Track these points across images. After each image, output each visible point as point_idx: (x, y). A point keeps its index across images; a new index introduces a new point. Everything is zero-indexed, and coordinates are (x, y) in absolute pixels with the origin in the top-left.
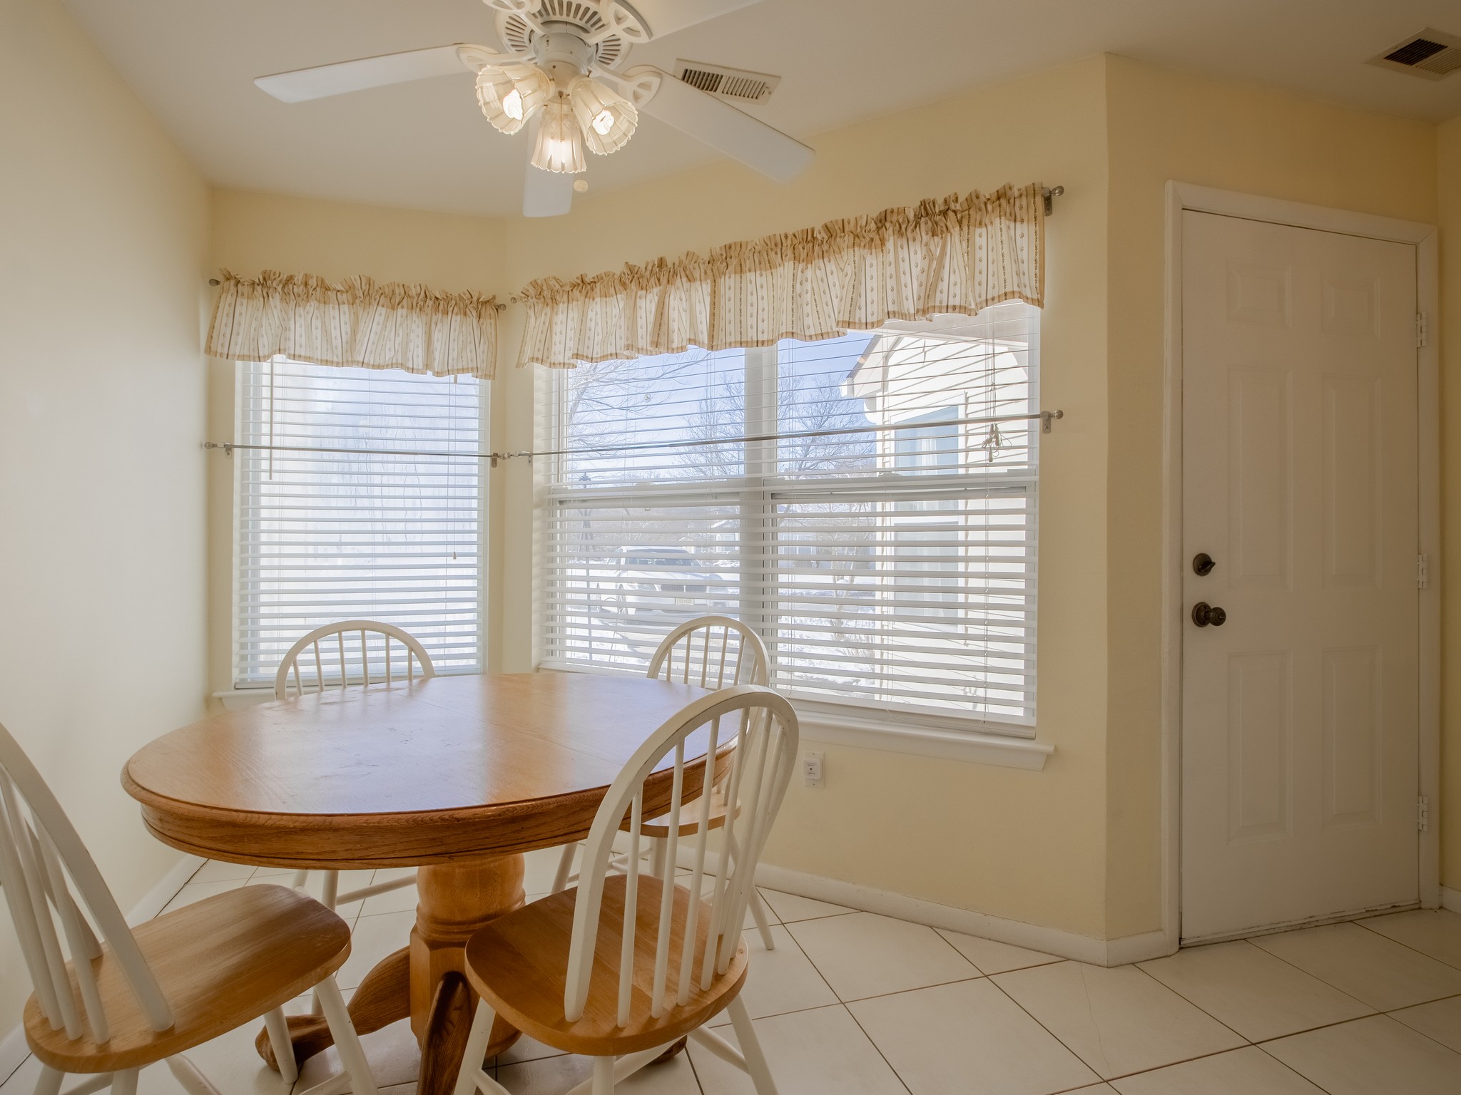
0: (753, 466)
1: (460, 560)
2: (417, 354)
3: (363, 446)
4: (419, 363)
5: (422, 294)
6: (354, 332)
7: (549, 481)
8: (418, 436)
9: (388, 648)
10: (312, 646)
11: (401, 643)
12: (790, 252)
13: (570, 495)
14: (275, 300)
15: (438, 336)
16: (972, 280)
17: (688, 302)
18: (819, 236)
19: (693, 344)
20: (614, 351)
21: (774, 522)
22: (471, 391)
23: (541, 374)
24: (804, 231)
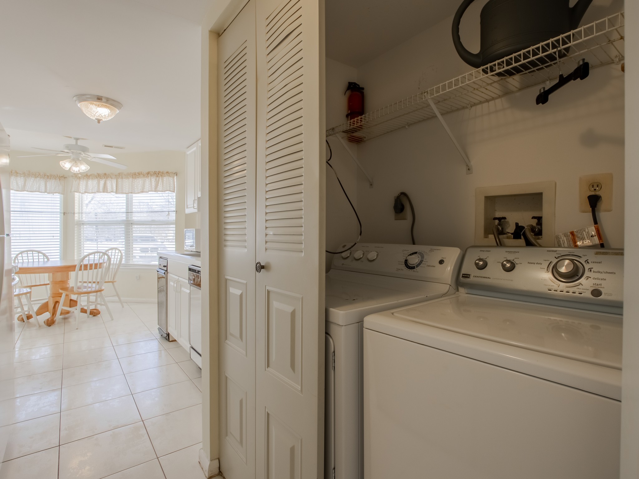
0: (127, 218)
1: (55, 238)
2: (43, 188)
4: (43, 190)
5: (44, 175)
6: (25, 183)
7: (79, 218)
8: (43, 208)
9: (38, 256)
10: (21, 255)
11: (42, 255)
12: (131, 176)
13: (84, 222)
15: (48, 184)
16: (163, 186)
17: (111, 184)
18: (137, 174)
19: (112, 192)
20: (94, 192)
21: (132, 229)
22: (57, 197)
23: (77, 195)
24: (134, 173)
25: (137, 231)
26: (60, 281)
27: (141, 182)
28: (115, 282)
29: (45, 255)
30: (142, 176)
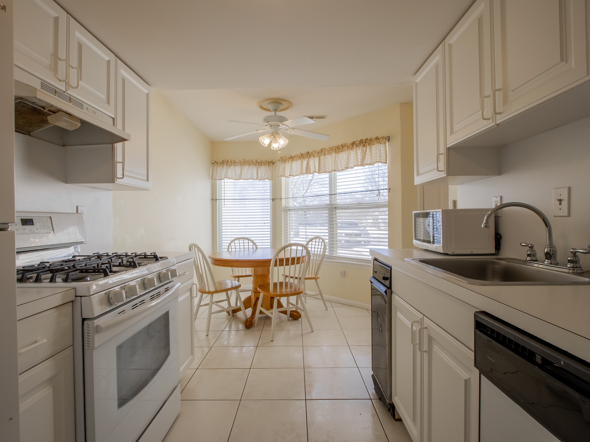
0: (331, 201)
1: (266, 224)
2: (255, 176)
3: (244, 198)
4: (255, 178)
5: (256, 162)
6: (241, 172)
7: (286, 205)
8: (256, 195)
9: (248, 243)
10: (234, 242)
11: (251, 242)
12: (334, 151)
13: (290, 208)
14: (225, 166)
15: (259, 171)
16: (371, 158)
17: (314, 162)
18: (340, 147)
19: (315, 172)
20: (298, 174)
21: (336, 214)
22: (268, 183)
23: (283, 179)
24: (337, 146)
25: (342, 217)
26: (261, 275)
27: (344, 157)
28: (318, 278)
29: (254, 241)
30: (346, 148)
